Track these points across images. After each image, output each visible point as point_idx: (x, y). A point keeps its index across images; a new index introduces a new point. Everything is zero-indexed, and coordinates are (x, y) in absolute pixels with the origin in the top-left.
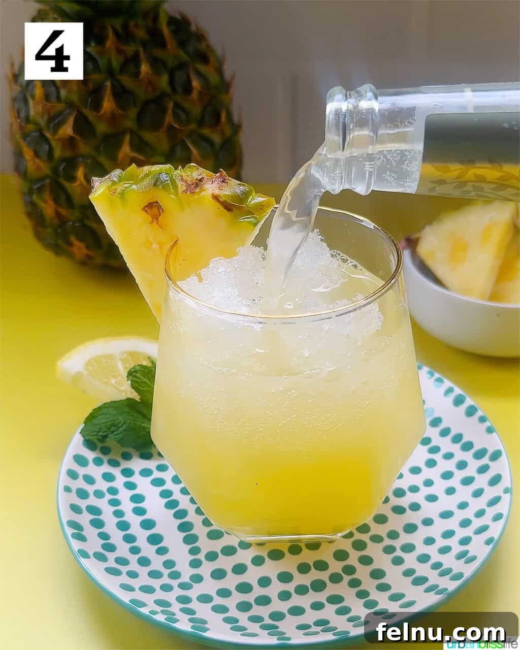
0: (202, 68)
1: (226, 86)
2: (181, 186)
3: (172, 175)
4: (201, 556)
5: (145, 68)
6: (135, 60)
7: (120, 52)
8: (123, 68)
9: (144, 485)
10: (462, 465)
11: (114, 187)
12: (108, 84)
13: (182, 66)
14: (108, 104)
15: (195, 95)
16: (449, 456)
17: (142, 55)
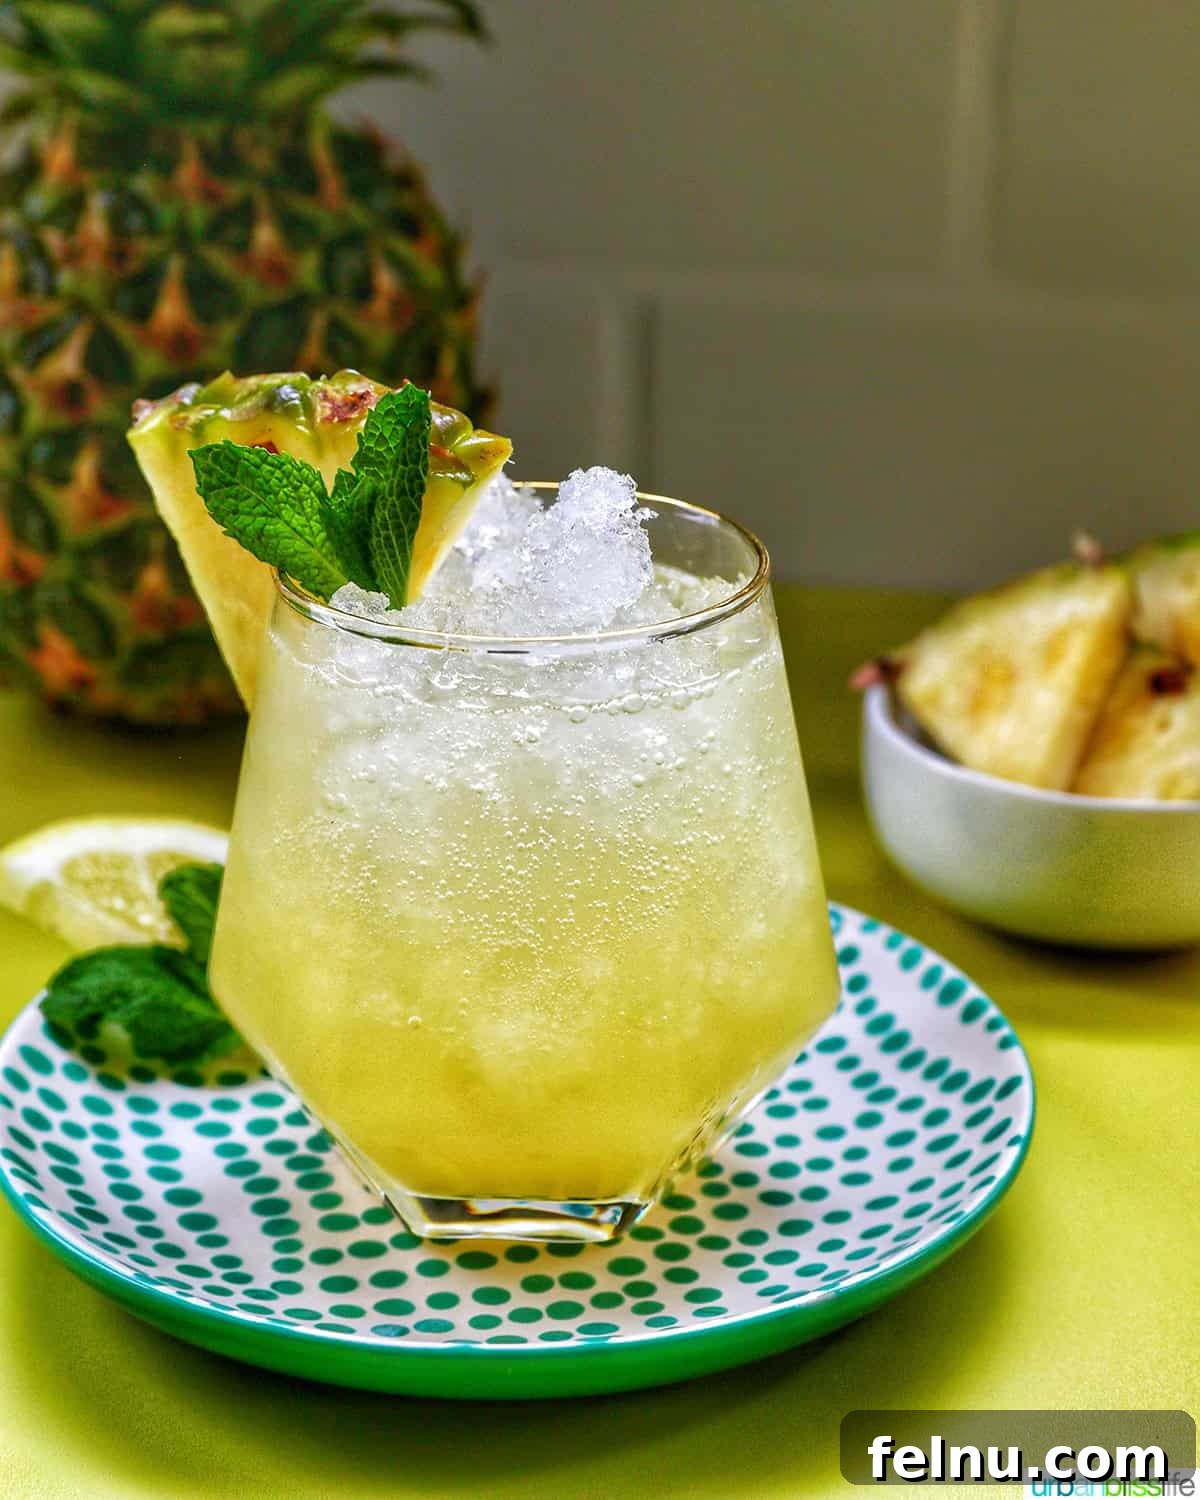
0: (403, 247)
1: (461, 299)
2: (322, 410)
3: (306, 391)
4: (303, 1256)
5: (265, 236)
6: (244, 215)
7: (210, 196)
8: (215, 230)
9: (179, 1133)
10: (936, 1118)
11: (182, 415)
12: (175, 266)
13: (353, 239)
14: (170, 310)
15: (380, 306)
16: (911, 1105)
17: (263, 205)
